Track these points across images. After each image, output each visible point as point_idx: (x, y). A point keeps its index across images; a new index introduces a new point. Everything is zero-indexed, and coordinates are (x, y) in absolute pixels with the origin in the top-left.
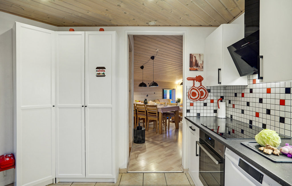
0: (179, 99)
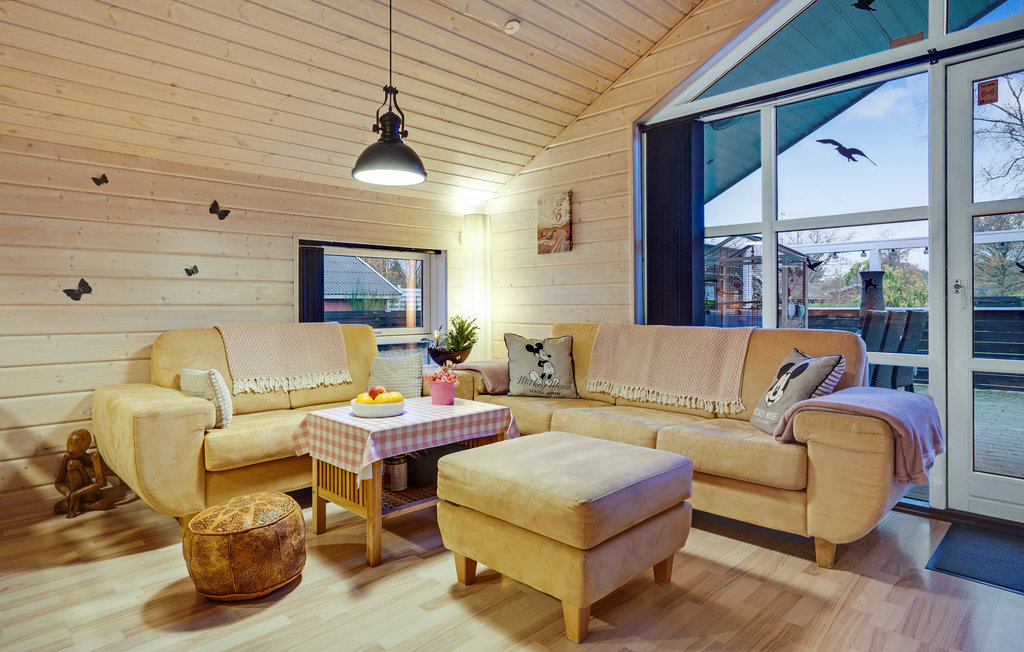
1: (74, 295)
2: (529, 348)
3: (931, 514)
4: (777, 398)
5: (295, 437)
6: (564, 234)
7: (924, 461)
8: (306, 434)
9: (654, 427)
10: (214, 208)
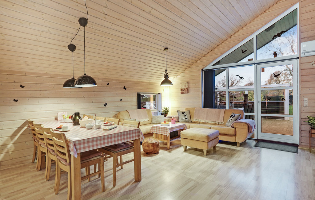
0: (166, 109)
1: (105, 105)
2: (182, 113)
3: (255, 140)
4: (230, 121)
5: (150, 130)
6: (187, 90)
7: (253, 130)
8: (152, 129)
9: (210, 127)
10: (124, 88)
